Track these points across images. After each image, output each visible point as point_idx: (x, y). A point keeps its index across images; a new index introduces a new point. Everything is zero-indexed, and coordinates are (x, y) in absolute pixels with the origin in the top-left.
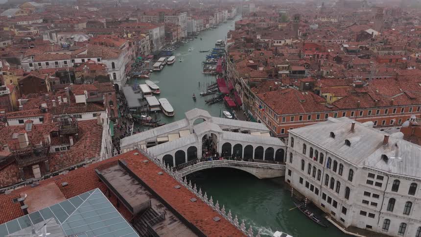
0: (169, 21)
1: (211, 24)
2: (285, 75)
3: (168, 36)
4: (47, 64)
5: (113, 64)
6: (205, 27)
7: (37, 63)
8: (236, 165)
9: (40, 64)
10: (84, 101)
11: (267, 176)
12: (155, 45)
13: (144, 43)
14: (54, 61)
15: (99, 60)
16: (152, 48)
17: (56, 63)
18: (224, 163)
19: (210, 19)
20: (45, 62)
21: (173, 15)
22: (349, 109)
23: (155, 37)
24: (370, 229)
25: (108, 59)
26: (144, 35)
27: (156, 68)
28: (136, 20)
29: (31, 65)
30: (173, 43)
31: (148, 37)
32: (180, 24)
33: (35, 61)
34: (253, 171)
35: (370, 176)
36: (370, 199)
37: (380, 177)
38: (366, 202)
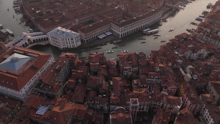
18: (35, 44)
35: (62, 39)
36: (64, 43)
37: (63, 39)
38: (63, 44)
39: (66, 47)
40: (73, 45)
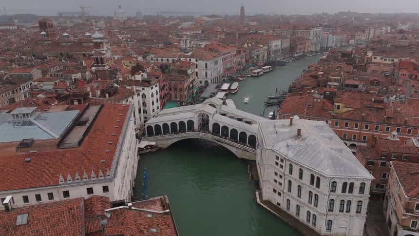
0: (301, 35)
1: (358, 40)
2: (334, 87)
3: (292, 49)
4: (162, 60)
5: (206, 64)
6: (348, 42)
7: (156, 58)
8: (219, 141)
9: (157, 60)
10: (140, 79)
11: (245, 157)
12: (272, 56)
13: (259, 52)
14: (166, 59)
15: (196, 61)
16: (269, 58)
17: (168, 60)
18: (209, 137)
19: (357, 34)
20: (160, 59)
21: (306, 29)
22: (352, 120)
23: (273, 48)
24: (279, 206)
25: (203, 60)
26: (261, 46)
27: (254, 73)
28: (263, 33)
29: (152, 60)
30: (296, 55)
31: (266, 48)
32: (311, 38)
33: (155, 57)
34: (233, 150)
35: (277, 158)
36: (278, 178)
37: (282, 161)
38: (276, 181)
39: (281, 201)
40: (309, 213)
